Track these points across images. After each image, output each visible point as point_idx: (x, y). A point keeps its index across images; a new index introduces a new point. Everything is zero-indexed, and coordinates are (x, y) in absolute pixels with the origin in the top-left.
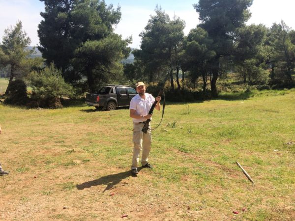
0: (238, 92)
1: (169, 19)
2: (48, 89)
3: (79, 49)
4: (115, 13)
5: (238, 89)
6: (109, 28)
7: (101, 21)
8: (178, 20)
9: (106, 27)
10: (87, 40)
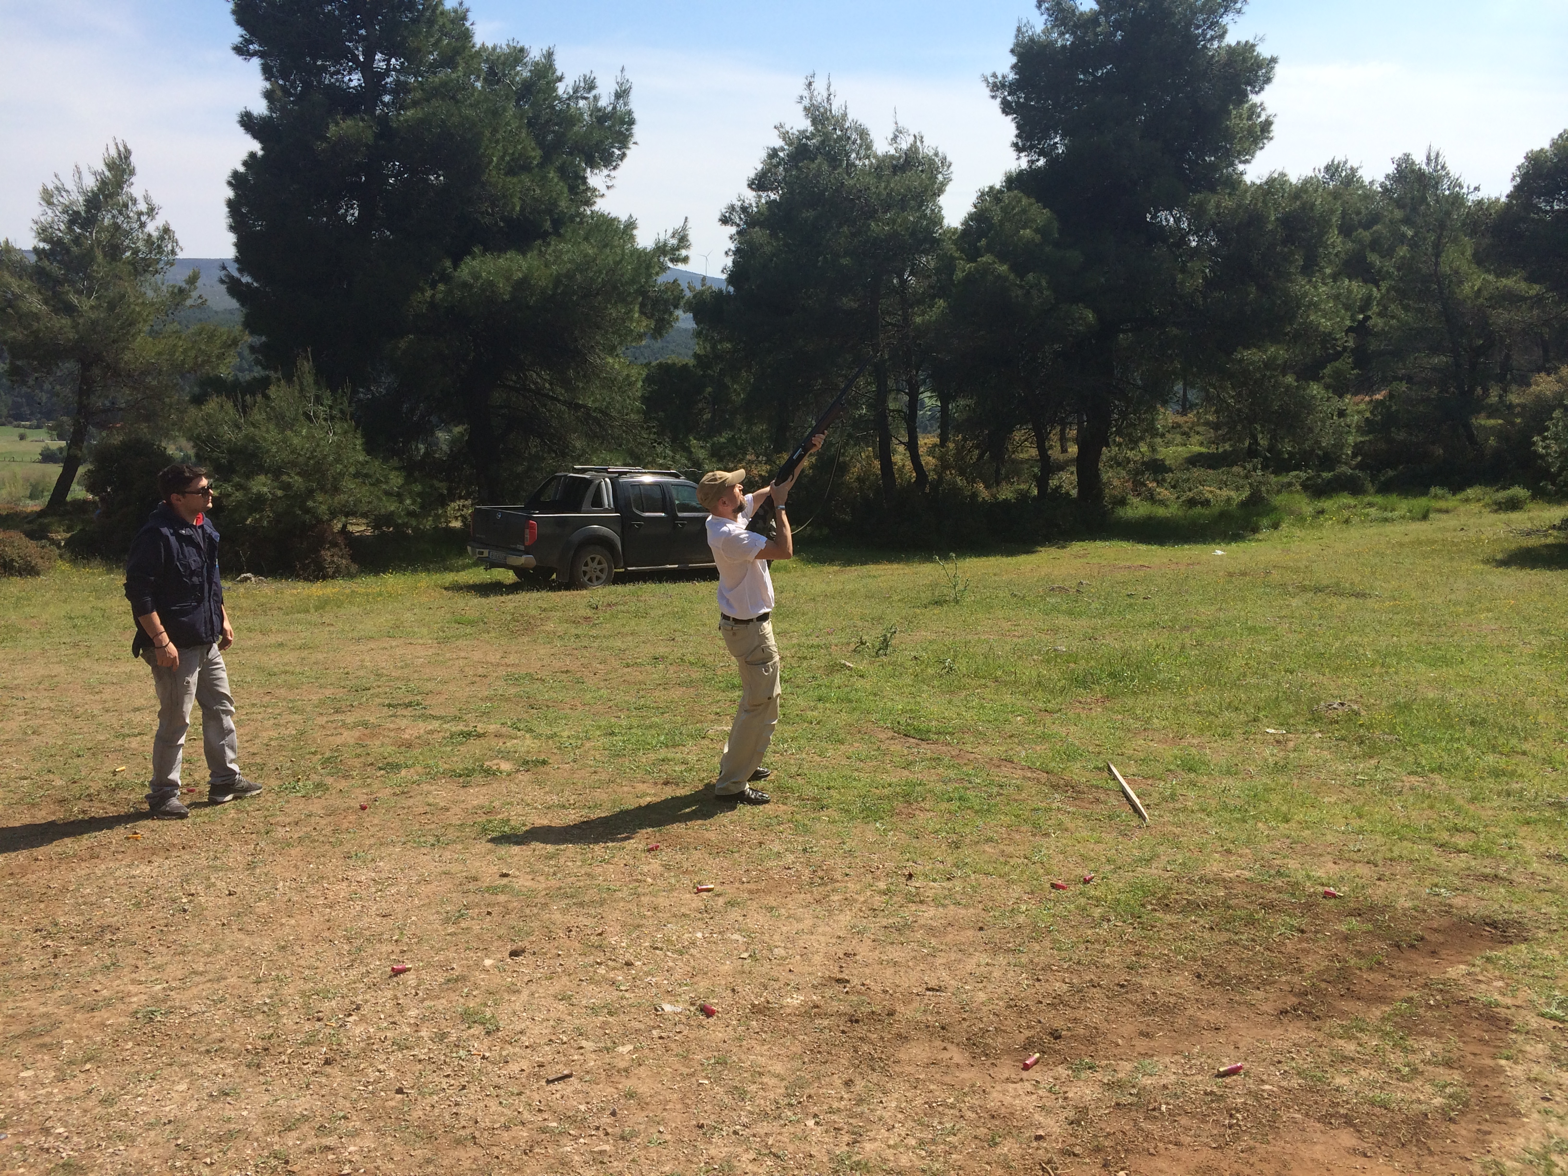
0: (1206, 503)
1: (869, 147)
2: (287, 487)
3: (429, 293)
4: (601, 117)
5: (1208, 491)
6: (573, 189)
7: (536, 154)
8: (913, 149)
9: (561, 187)
10: (469, 252)
